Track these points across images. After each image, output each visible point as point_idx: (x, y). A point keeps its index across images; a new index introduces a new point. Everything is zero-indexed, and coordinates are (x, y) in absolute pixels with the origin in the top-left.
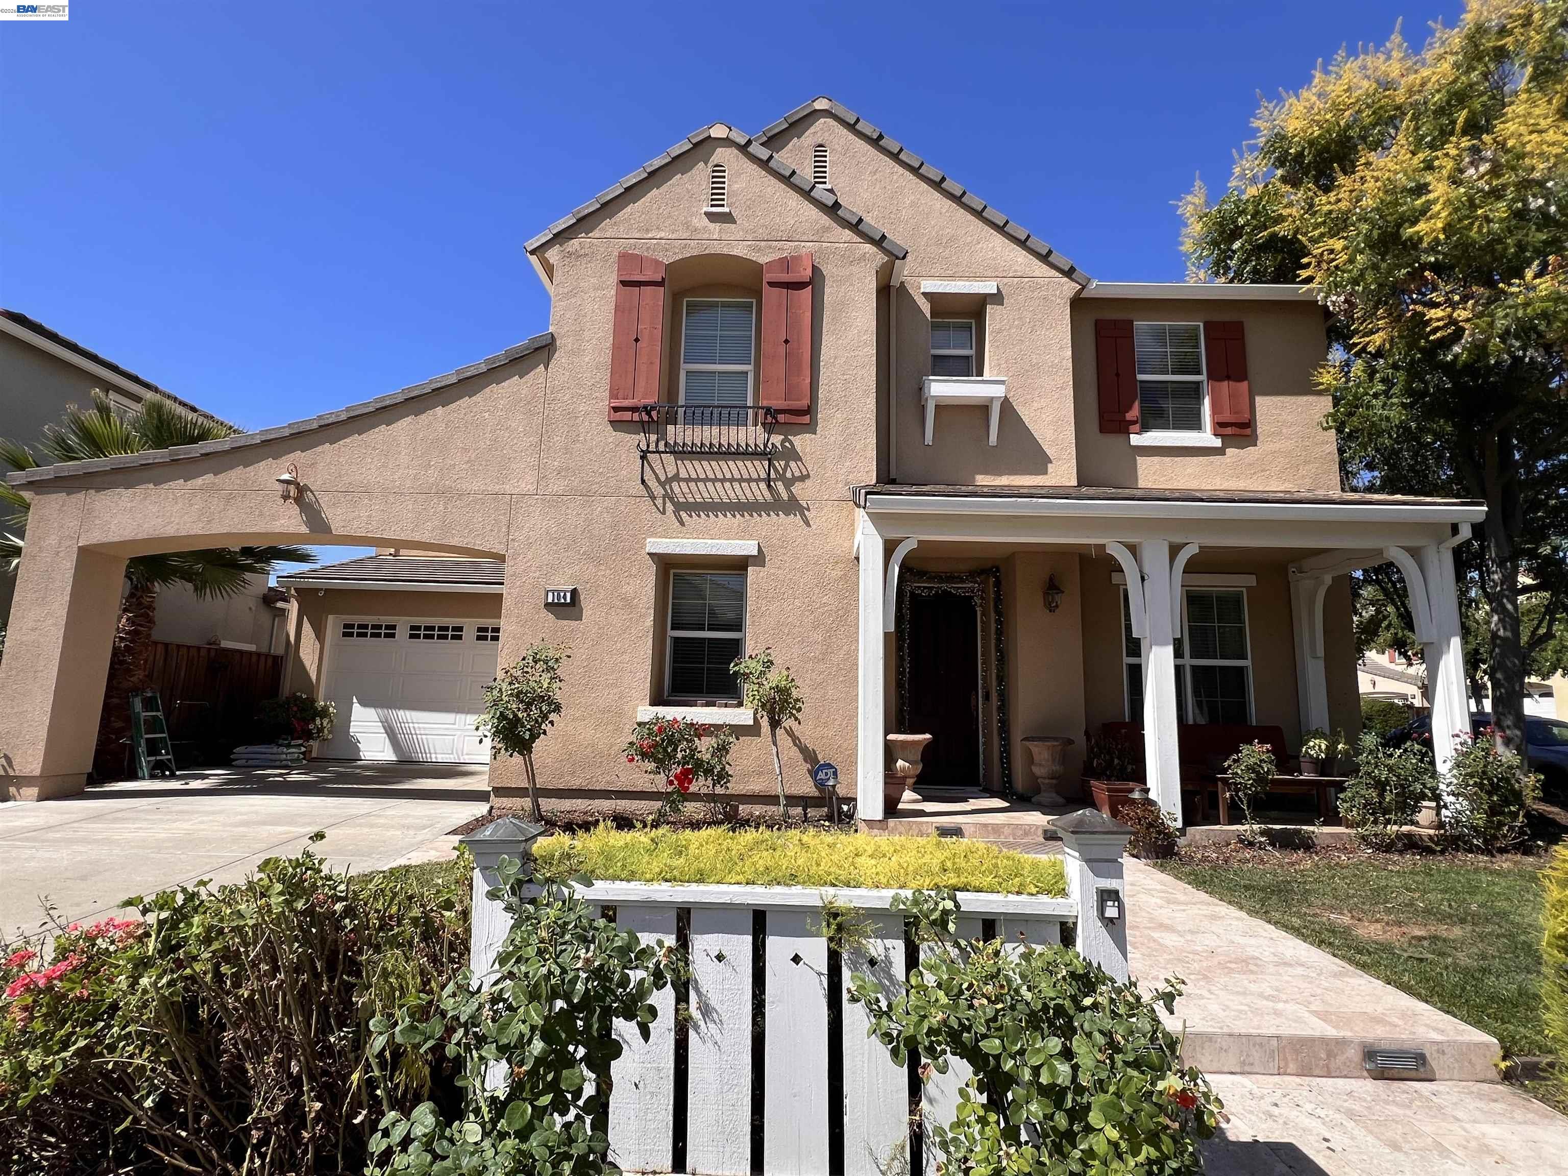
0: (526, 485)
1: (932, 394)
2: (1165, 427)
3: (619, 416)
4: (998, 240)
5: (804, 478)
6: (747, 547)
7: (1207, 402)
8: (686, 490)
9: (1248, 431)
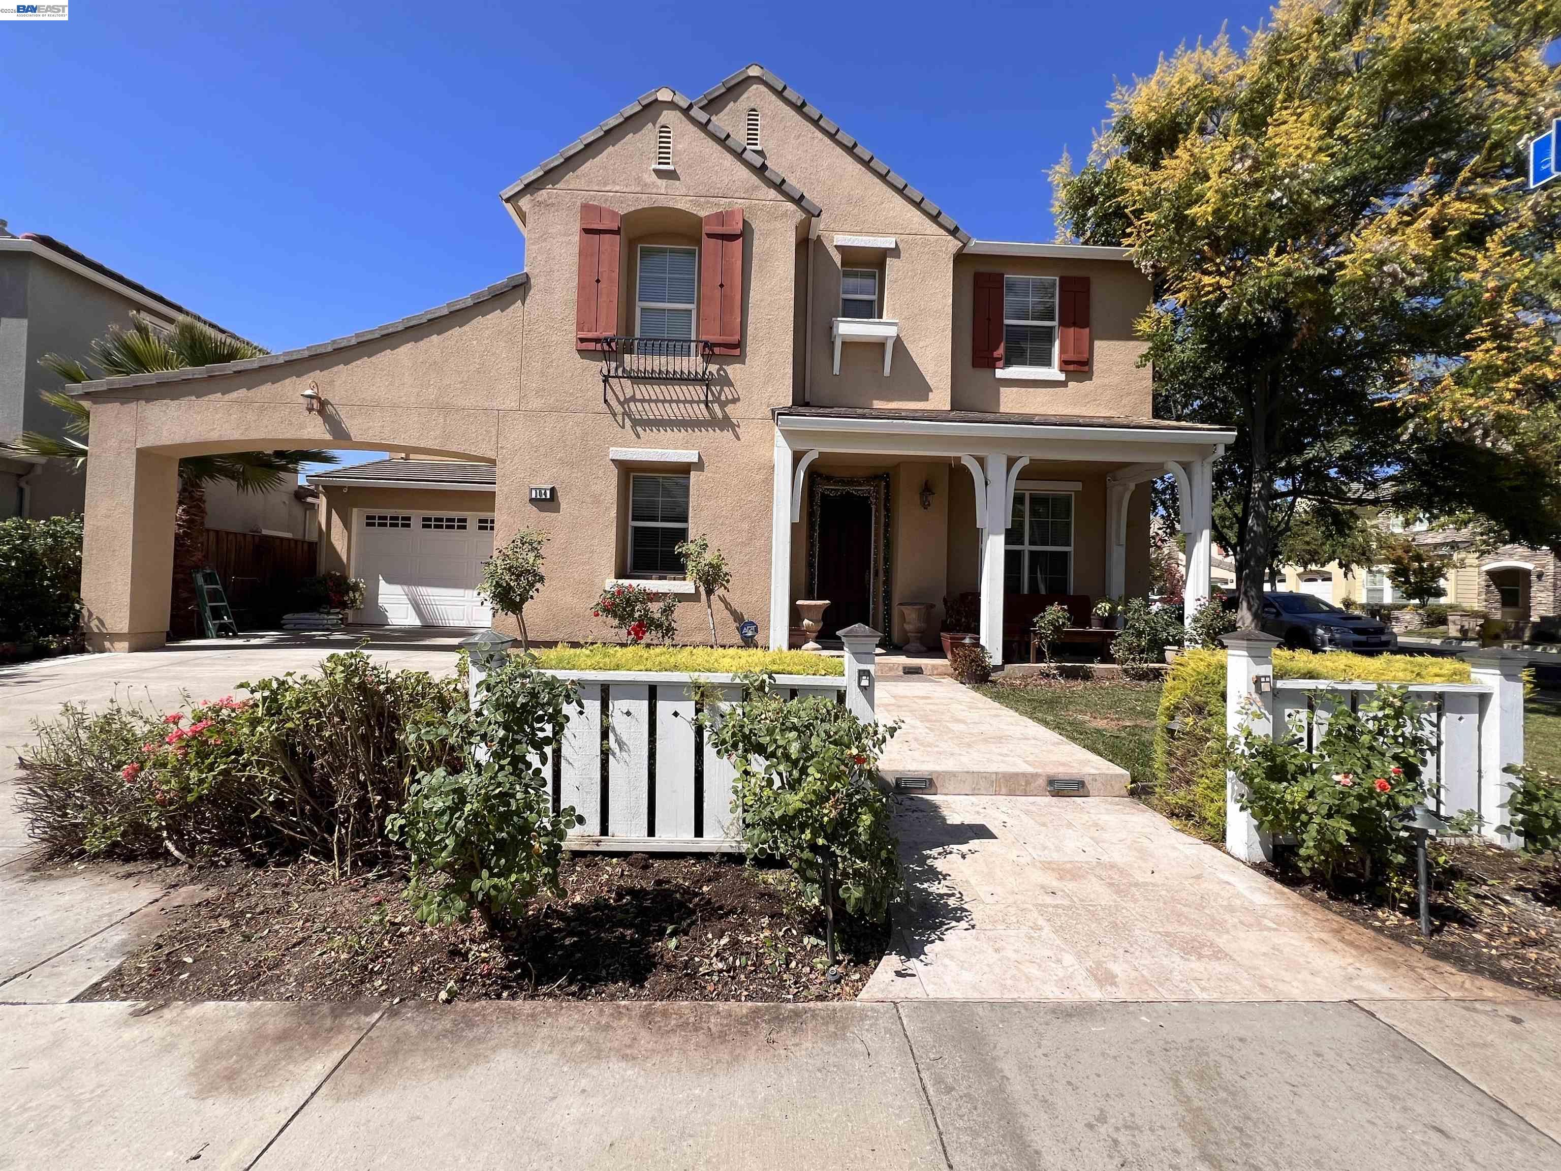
0: (511, 403)
1: (840, 332)
2: (1023, 363)
3: (585, 346)
4: (898, 200)
5: (735, 401)
6: (689, 456)
7: (1057, 344)
8: (640, 408)
9: (1086, 368)
